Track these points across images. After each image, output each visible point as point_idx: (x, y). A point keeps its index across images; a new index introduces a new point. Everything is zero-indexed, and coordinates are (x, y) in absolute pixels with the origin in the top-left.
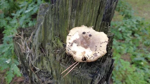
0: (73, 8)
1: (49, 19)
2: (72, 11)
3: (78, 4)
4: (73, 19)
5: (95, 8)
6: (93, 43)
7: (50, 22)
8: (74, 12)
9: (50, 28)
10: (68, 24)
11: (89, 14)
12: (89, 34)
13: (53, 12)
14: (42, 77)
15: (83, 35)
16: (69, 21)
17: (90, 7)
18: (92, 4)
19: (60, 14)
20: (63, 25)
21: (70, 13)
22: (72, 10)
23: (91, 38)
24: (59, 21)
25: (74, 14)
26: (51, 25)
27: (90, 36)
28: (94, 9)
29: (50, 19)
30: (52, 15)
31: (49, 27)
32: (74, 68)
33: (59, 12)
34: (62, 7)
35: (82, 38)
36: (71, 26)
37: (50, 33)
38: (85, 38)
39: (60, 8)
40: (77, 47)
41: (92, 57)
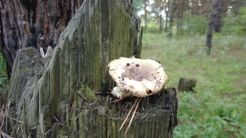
0: (104, 37)
1: (64, 58)
2: (103, 40)
3: (110, 31)
4: (105, 51)
5: (126, 36)
6: (147, 73)
7: (66, 62)
8: (105, 42)
9: (67, 73)
10: (100, 59)
11: (121, 44)
12: (135, 65)
13: (72, 45)
15: (128, 67)
16: (101, 54)
17: (121, 35)
18: (123, 31)
19: (87, 46)
20: (91, 63)
23: (140, 68)
24: (84, 56)
25: (106, 44)
26: (68, 67)
27: (137, 66)
29: (67, 57)
30: (70, 51)
31: (65, 71)
32: (135, 115)
33: (84, 43)
34: (89, 36)
35: (128, 71)
36: (104, 61)
37: (66, 81)
38: (132, 71)
39: (86, 37)
41: (156, 86)
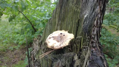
4: (59, 26)
6: (63, 39)
7: (48, 28)
11: (70, 24)
12: (64, 34)
14: (36, 65)
17: (71, 20)
18: (72, 18)
19: (52, 23)
21: (57, 22)
22: (59, 21)
23: (64, 37)
24: (52, 27)
28: (74, 22)
29: (48, 26)
31: (47, 31)
34: (53, 19)
40: (53, 40)
